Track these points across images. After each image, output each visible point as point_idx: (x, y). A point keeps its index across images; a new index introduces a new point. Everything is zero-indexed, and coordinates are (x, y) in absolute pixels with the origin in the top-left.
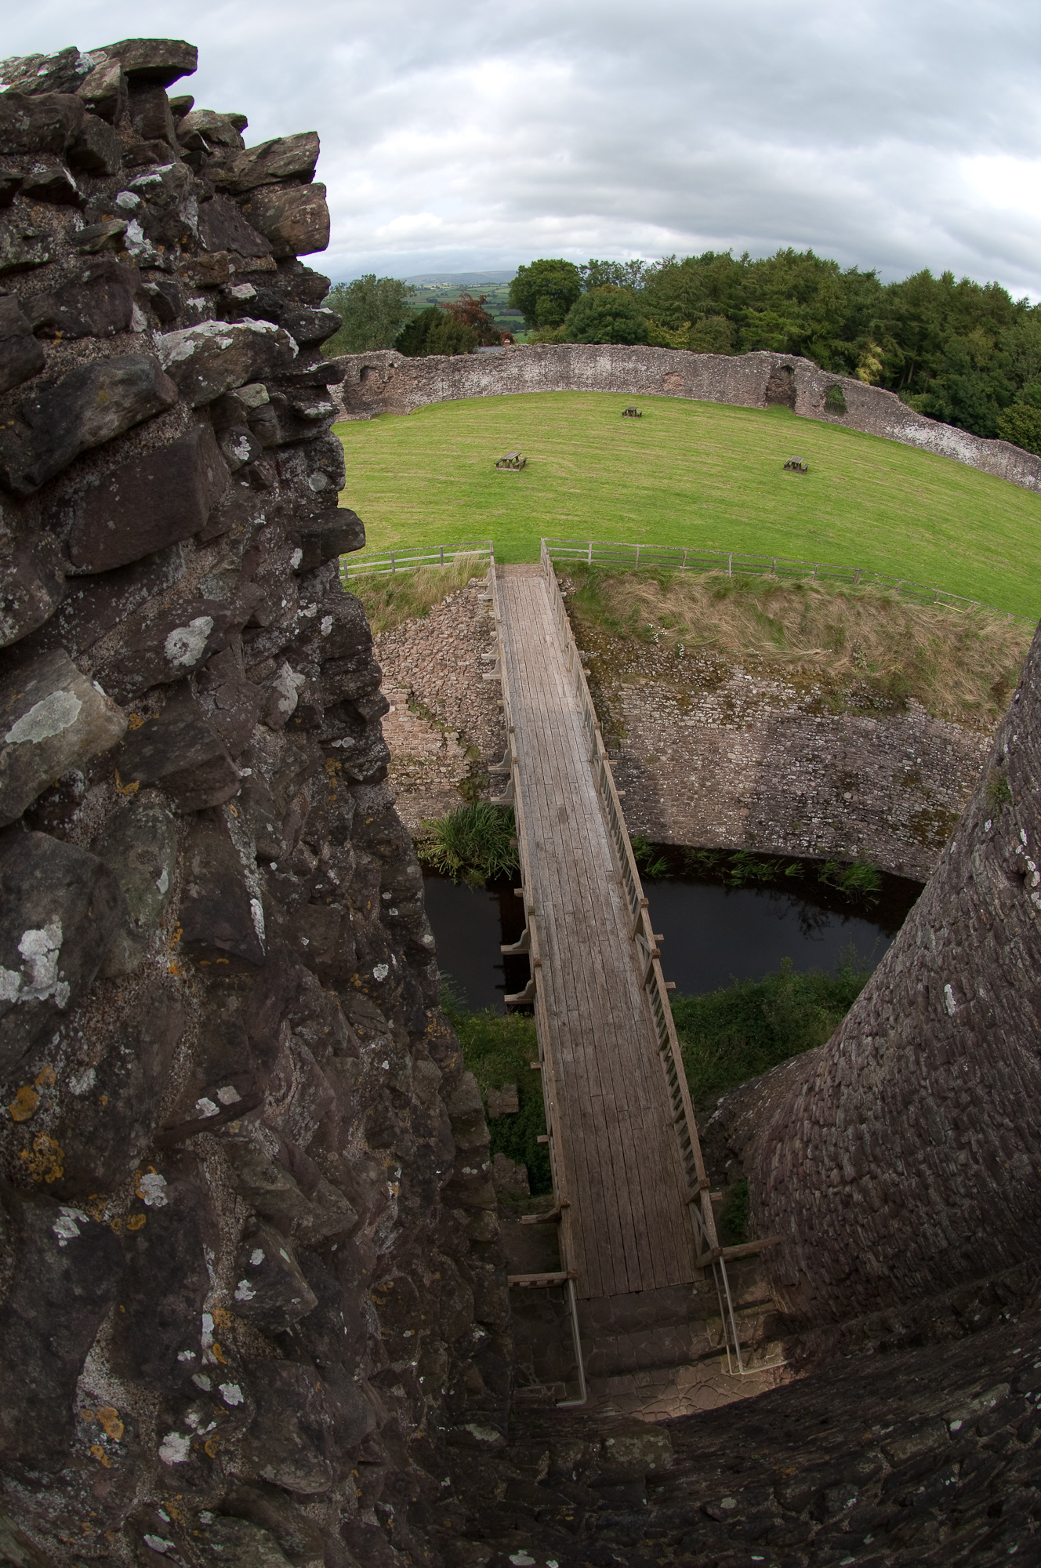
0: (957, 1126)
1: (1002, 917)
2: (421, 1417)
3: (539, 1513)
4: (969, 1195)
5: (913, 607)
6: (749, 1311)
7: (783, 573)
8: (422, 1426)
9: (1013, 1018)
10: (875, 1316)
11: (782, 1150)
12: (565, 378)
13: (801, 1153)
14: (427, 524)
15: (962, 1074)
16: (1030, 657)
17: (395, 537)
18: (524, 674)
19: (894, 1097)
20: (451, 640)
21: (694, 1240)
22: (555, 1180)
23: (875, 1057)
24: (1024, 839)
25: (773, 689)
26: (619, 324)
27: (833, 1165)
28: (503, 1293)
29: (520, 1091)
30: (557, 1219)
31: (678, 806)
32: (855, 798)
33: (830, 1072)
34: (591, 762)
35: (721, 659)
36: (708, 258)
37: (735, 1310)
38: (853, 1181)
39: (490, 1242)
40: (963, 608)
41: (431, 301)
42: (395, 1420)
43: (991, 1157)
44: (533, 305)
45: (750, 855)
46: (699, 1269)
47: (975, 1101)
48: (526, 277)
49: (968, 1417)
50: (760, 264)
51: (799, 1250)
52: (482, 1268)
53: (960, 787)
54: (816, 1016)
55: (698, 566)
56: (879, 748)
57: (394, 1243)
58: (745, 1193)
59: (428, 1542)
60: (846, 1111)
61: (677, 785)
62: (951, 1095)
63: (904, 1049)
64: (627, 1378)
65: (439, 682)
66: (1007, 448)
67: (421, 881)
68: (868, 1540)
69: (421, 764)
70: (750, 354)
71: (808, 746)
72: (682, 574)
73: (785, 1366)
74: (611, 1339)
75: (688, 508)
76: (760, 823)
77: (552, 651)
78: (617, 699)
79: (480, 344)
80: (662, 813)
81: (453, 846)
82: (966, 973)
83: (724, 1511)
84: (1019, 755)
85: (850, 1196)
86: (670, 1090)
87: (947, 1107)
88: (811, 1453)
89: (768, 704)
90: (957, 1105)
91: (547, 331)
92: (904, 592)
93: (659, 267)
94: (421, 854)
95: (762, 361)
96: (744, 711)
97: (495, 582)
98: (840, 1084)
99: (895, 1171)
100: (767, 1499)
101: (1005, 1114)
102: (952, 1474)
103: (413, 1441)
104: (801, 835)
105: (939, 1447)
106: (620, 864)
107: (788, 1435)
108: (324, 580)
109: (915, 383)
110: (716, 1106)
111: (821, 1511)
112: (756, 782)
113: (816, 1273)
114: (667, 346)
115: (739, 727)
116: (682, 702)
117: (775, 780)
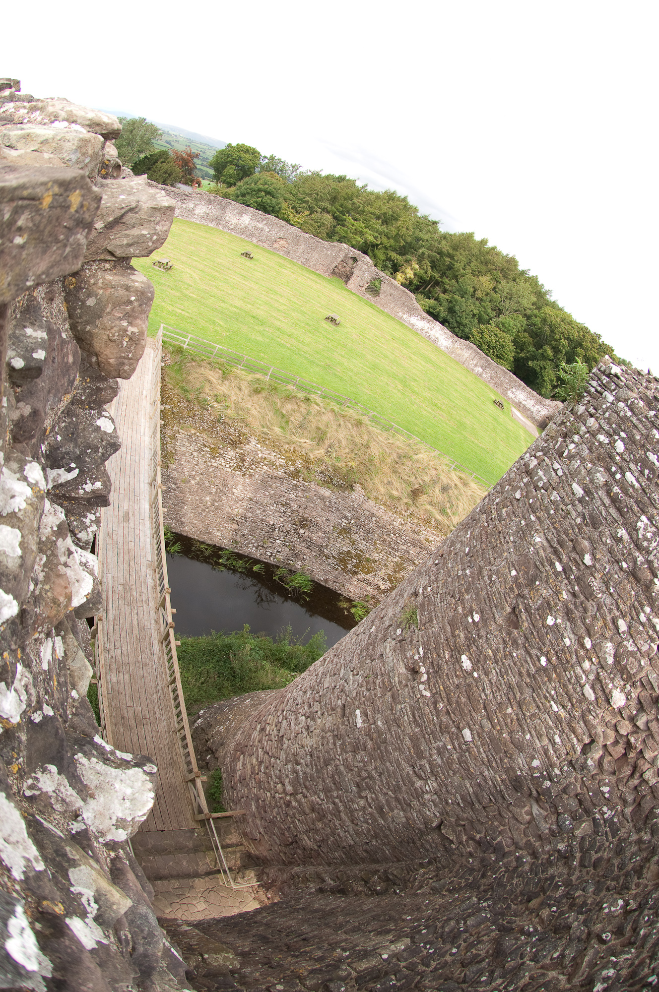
5: (375, 430)
6: (232, 849)
7: (301, 388)
10: (311, 869)
11: (244, 760)
12: (218, 220)
21: (192, 805)
25: (272, 457)
32: (306, 534)
35: (245, 430)
36: (341, 179)
37: (223, 847)
40: (408, 439)
41: (167, 142)
44: (223, 169)
45: (233, 553)
48: (229, 151)
49: (390, 953)
50: (372, 193)
51: (258, 822)
55: (250, 369)
56: (328, 508)
58: (220, 779)
61: (197, 500)
64: (165, 882)
70: (335, 244)
71: (284, 496)
72: (239, 371)
73: (258, 885)
74: (151, 858)
75: (256, 328)
76: (243, 535)
78: (174, 438)
79: (180, 182)
80: (184, 515)
89: (266, 465)
91: (222, 187)
92: (373, 419)
93: (310, 174)
95: (341, 250)
96: (250, 465)
104: (267, 548)
109: (430, 292)
110: (199, 715)
112: (246, 510)
113: (270, 837)
114: (288, 222)
115: (244, 475)
116: (213, 451)
117: (258, 512)
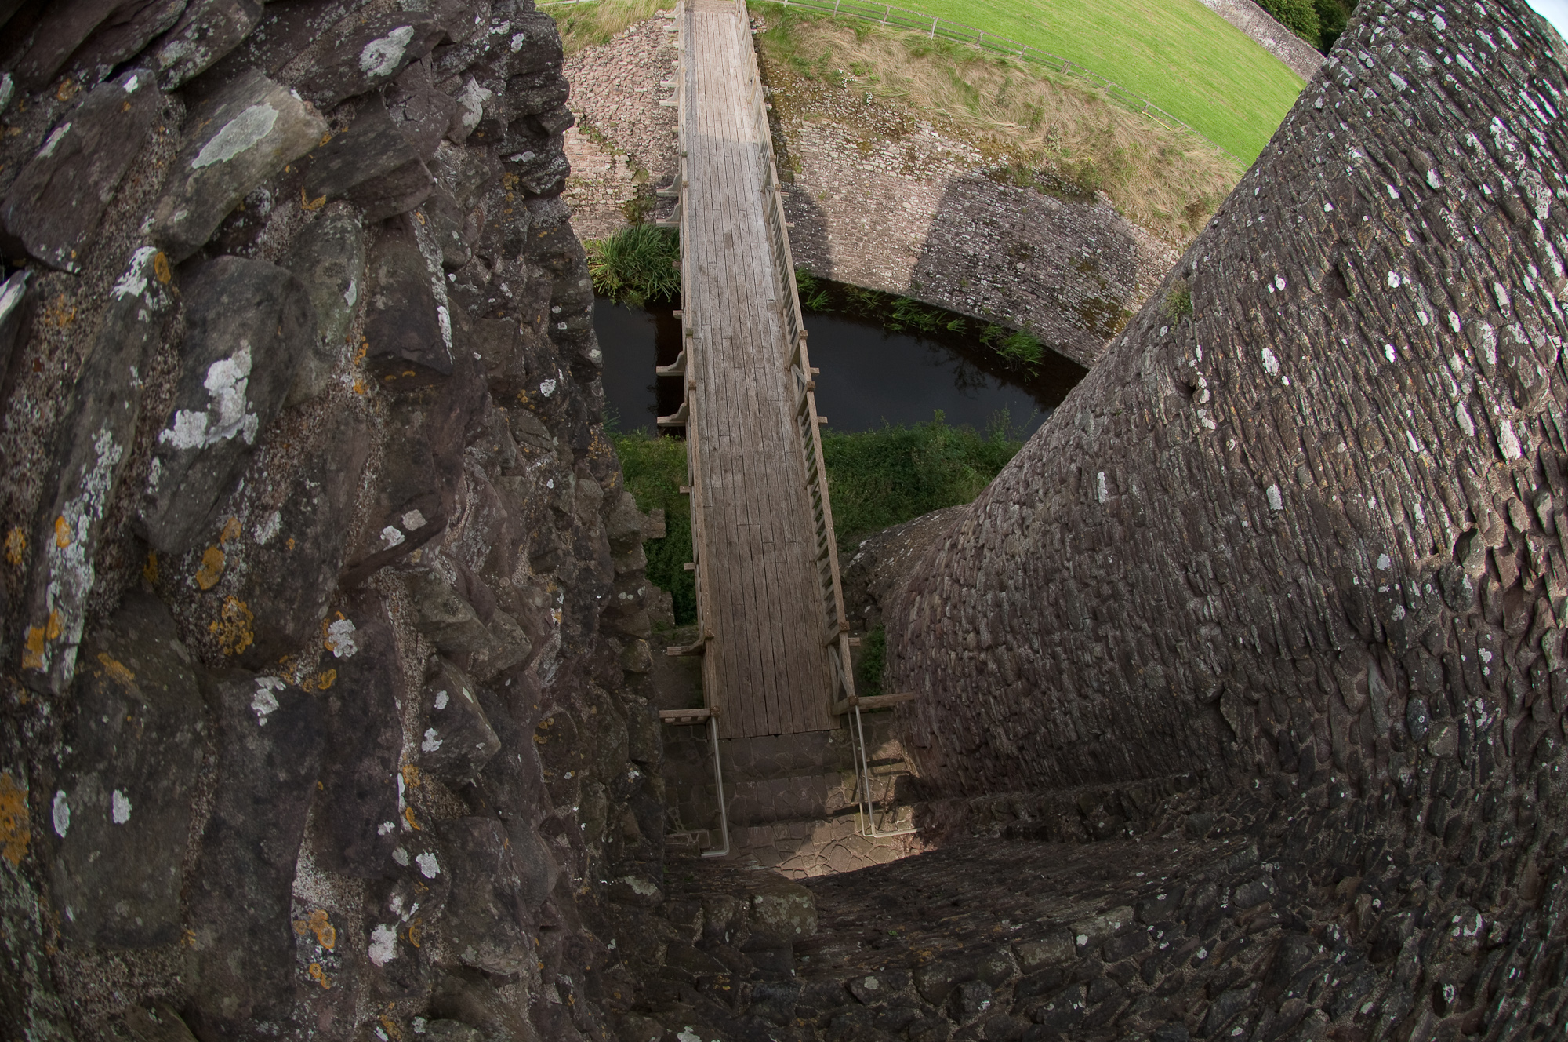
0: (1095, 617)
1: (1166, 422)
2: (584, 871)
3: (698, 981)
4: (1101, 691)
5: (1120, 110)
6: (881, 769)
7: (988, 46)
8: (586, 880)
9: (1163, 524)
10: (1002, 796)
11: (921, 603)
13: (939, 610)
15: (1105, 565)
16: (1236, 192)
18: (703, 103)
19: (1036, 571)
20: (630, 67)
21: (831, 685)
22: (700, 609)
23: (1021, 526)
24: (1199, 355)
25: (960, 150)
27: (970, 627)
28: (656, 729)
29: (668, 516)
30: (701, 651)
31: (846, 245)
32: (1028, 270)
33: (974, 533)
34: (763, 192)
35: (910, 113)
37: (869, 765)
38: (988, 649)
39: (643, 674)
40: (1174, 123)
43: (1125, 659)
45: (913, 303)
46: (835, 717)
47: (1116, 596)
49: (1093, 934)
51: (932, 711)
52: (636, 701)
53: (1137, 287)
54: (964, 474)
55: (899, 24)
56: (1060, 229)
58: (882, 643)
59: (605, 1019)
60: (987, 575)
61: (847, 224)
62: (1093, 583)
63: (1050, 524)
64: (766, 829)
65: (614, 107)
69: (587, 185)
71: (987, 210)
72: (882, 28)
73: (914, 834)
74: (751, 784)
76: (928, 274)
77: (734, 83)
78: (795, 134)
80: (828, 250)
81: (614, 266)
82: (1121, 466)
83: (867, 991)
84: (1207, 276)
85: (985, 663)
86: (815, 526)
87: (1087, 594)
88: (945, 937)
89: (952, 163)
90: (1098, 595)
92: (1112, 94)
96: (926, 165)
97: (684, 15)
98: (983, 546)
99: (1031, 648)
100: (906, 985)
101: (1144, 617)
102: (1079, 998)
103: (579, 897)
104: (967, 293)
105: (1066, 961)
106: (782, 294)
107: (922, 913)
110: (858, 547)
111: (958, 1011)
112: (929, 234)
113: (947, 739)
115: (919, 180)
116: (863, 147)
117: (948, 236)
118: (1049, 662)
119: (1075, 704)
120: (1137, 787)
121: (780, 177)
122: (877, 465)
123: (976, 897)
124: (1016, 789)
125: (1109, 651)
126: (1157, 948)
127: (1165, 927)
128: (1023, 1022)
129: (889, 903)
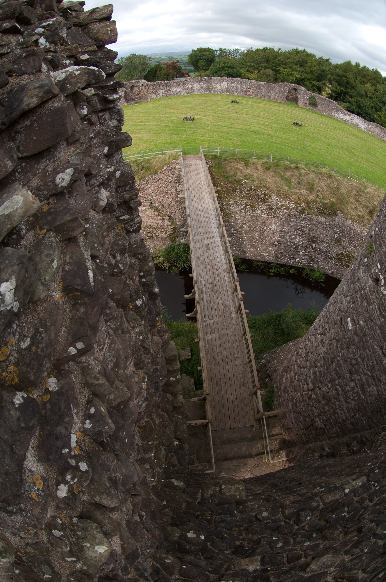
0: (350, 372)
1: (370, 295)
2: (155, 476)
3: (198, 515)
4: (354, 400)
5: (341, 178)
6: (273, 438)
7: (291, 162)
8: (156, 480)
9: (372, 333)
10: (319, 443)
11: (287, 376)
12: (209, 89)
13: (293, 378)
14: (157, 141)
15: (353, 353)
16: (384, 200)
17: (144, 146)
18: (193, 195)
19: (328, 359)
20: (166, 183)
21: (254, 409)
22: (204, 384)
23: (321, 343)
24: (379, 267)
25: (287, 204)
26: (230, 70)
27: (305, 383)
28: (185, 427)
29: (192, 350)
30: (205, 399)
31: (250, 245)
32: (317, 246)
33: (305, 348)
34: (218, 227)
35: (268, 192)
36: (265, 49)
37: (269, 437)
38: (312, 390)
39: (180, 407)
40: (359, 180)
41: (158, 62)
42: (145, 477)
43: (362, 386)
44: (197, 63)
45: (277, 265)
46: (256, 420)
47: (357, 363)
48: (195, 53)
49: (351, 488)
50: (285, 52)
51: (292, 415)
52: (177, 417)
53: (356, 246)
54: (300, 326)
55: (259, 157)
56: (326, 228)
57: (145, 407)
58: (273, 392)
59: (158, 528)
60: (310, 363)
61: (250, 237)
62: (349, 360)
63: (332, 341)
64: (230, 462)
65: (161, 198)
66: (378, 126)
67: (154, 268)
68: (314, 535)
69: (155, 228)
70: (281, 83)
71: (299, 225)
72: (253, 160)
73: (286, 460)
74: (224, 446)
75: (256, 136)
76: (281, 253)
77: (204, 186)
78: (228, 205)
79: (177, 77)
80: (245, 247)
81: (166, 258)
82: (356, 314)
83: (263, 517)
84: (378, 236)
85: (311, 395)
86: (246, 351)
87: (347, 364)
88: (295, 496)
89: (285, 209)
90: (351, 364)
91: (202, 72)
92: (337, 172)
93: (246, 51)
94: (155, 262)
95: (285, 86)
96: (276, 211)
97: (182, 162)
98: (308, 352)
99: (328, 387)
100: (279, 514)
101: (368, 370)
102: (345, 511)
103: (152, 486)
104: (296, 258)
105: (340, 499)
106: (229, 265)
107: (287, 488)
108: (117, 158)
109: (344, 99)
110: (263, 358)
111: (298, 521)
112: (280, 237)
113: (298, 425)
114: (249, 79)
115: (274, 217)
116: (253, 207)
117: (287, 237)
118: (334, 392)
119: (344, 406)
120: (368, 433)
121: (224, 222)
122: (268, 326)
123: (308, 480)
124: (324, 440)
125: (356, 384)
126: (375, 490)
127: (378, 481)
128: (323, 523)
129: (274, 486)
